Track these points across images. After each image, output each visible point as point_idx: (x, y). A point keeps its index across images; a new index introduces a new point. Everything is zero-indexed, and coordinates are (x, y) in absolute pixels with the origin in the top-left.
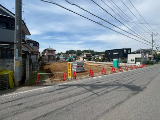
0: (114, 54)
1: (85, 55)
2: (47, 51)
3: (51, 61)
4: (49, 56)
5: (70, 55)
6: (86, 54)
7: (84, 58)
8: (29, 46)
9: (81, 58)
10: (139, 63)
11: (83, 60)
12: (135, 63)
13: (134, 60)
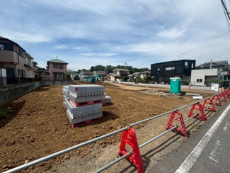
0: (167, 69)
1: (118, 73)
2: (51, 65)
3: (60, 82)
4: (55, 73)
5: (95, 72)
6: (120, 72)
7: (116, 77)
9: (111, 77)
10: (217, 85)
11: (116, 80)
12: (207, 86)
13: (203, 80)
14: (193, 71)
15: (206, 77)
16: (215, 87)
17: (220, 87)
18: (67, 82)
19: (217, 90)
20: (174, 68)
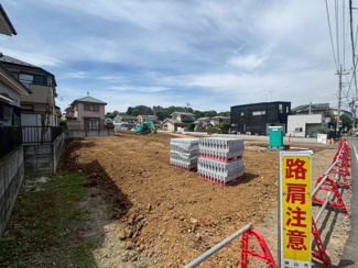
0: (255, 114)
1: (179, 119)
2: (81, 106)
4: (86, 119)
5: (140, 117)
6: (182, 116)
7: (176, 125)
8: (18, 81)
9: (169, 124)
10: (325, 136)
11: (176, 129)
12: (311, 137)
13: (304, 130)
14: (289, 117)
15: (307, 125)
16: (322, 139)
17: (329, 138)
18: (106, 133)
19: (325, 142)
20: (264, 113)
